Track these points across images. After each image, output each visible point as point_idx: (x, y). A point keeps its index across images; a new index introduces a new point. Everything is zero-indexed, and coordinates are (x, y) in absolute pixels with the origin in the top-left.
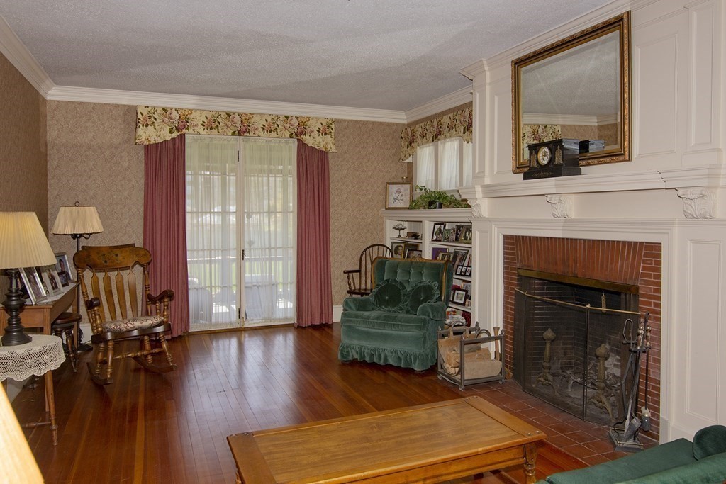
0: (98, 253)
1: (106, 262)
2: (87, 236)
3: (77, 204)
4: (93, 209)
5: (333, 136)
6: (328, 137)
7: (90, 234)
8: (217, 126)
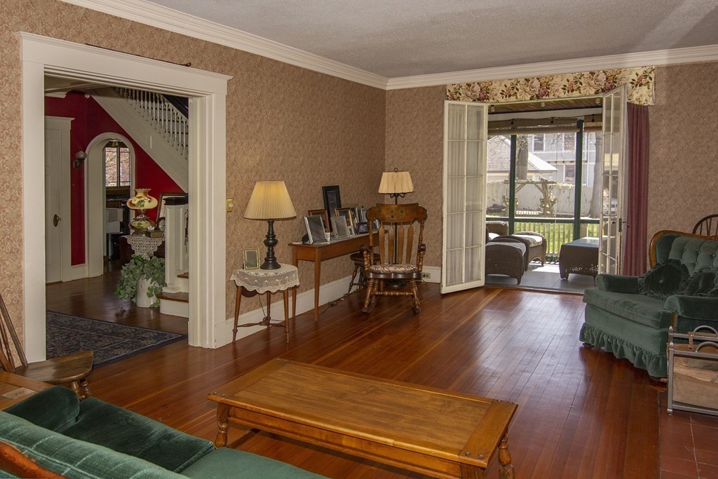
0: (388, 210)
1: (392, 217)
2: (403, 195)
3: (396, 171)
4: (408, 173)
5: (651, 87)
6: (645, 88)
7: (404, 194)
8: (516, 93)
